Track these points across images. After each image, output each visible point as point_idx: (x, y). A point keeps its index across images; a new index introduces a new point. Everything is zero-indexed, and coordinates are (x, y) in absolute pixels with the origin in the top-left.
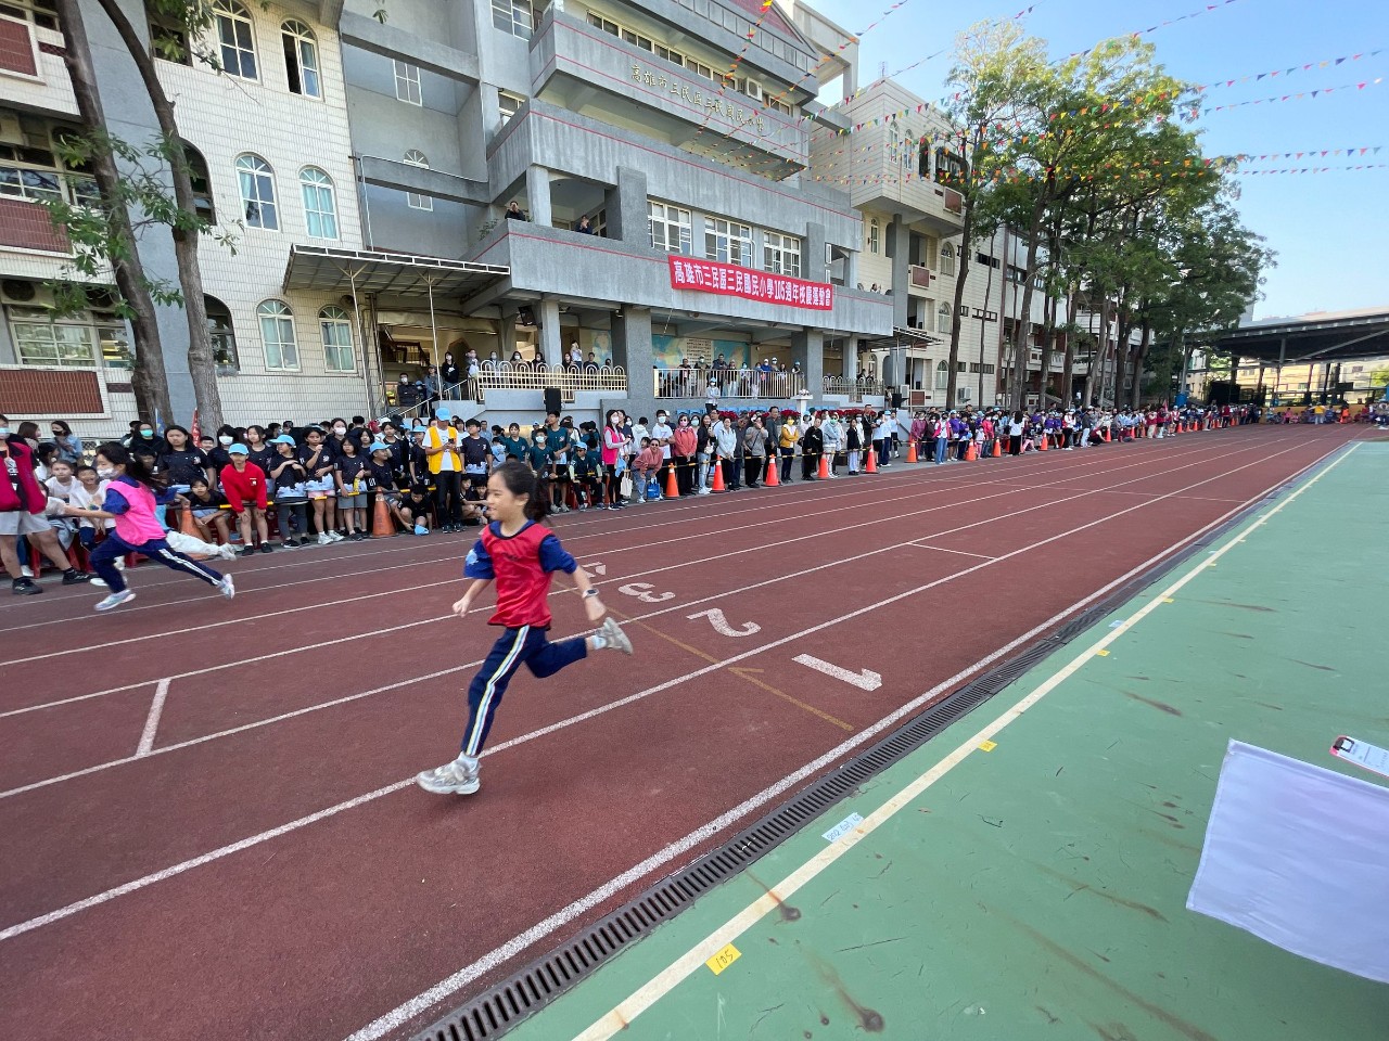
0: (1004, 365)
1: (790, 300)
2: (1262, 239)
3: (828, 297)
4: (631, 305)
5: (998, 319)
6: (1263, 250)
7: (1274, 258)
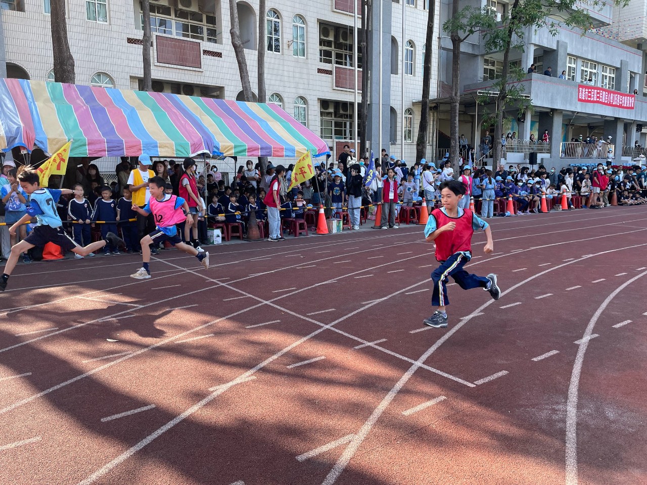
1: (618, 104)
3: (633, 102)
4: (556, 110)
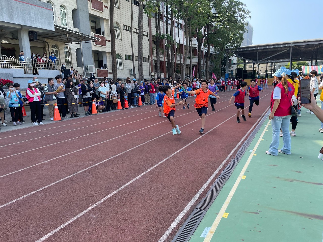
0: (155, 58)
2: (245, 6)
5: (148, 35)
6: (246, 11)
7: (250, 14)
